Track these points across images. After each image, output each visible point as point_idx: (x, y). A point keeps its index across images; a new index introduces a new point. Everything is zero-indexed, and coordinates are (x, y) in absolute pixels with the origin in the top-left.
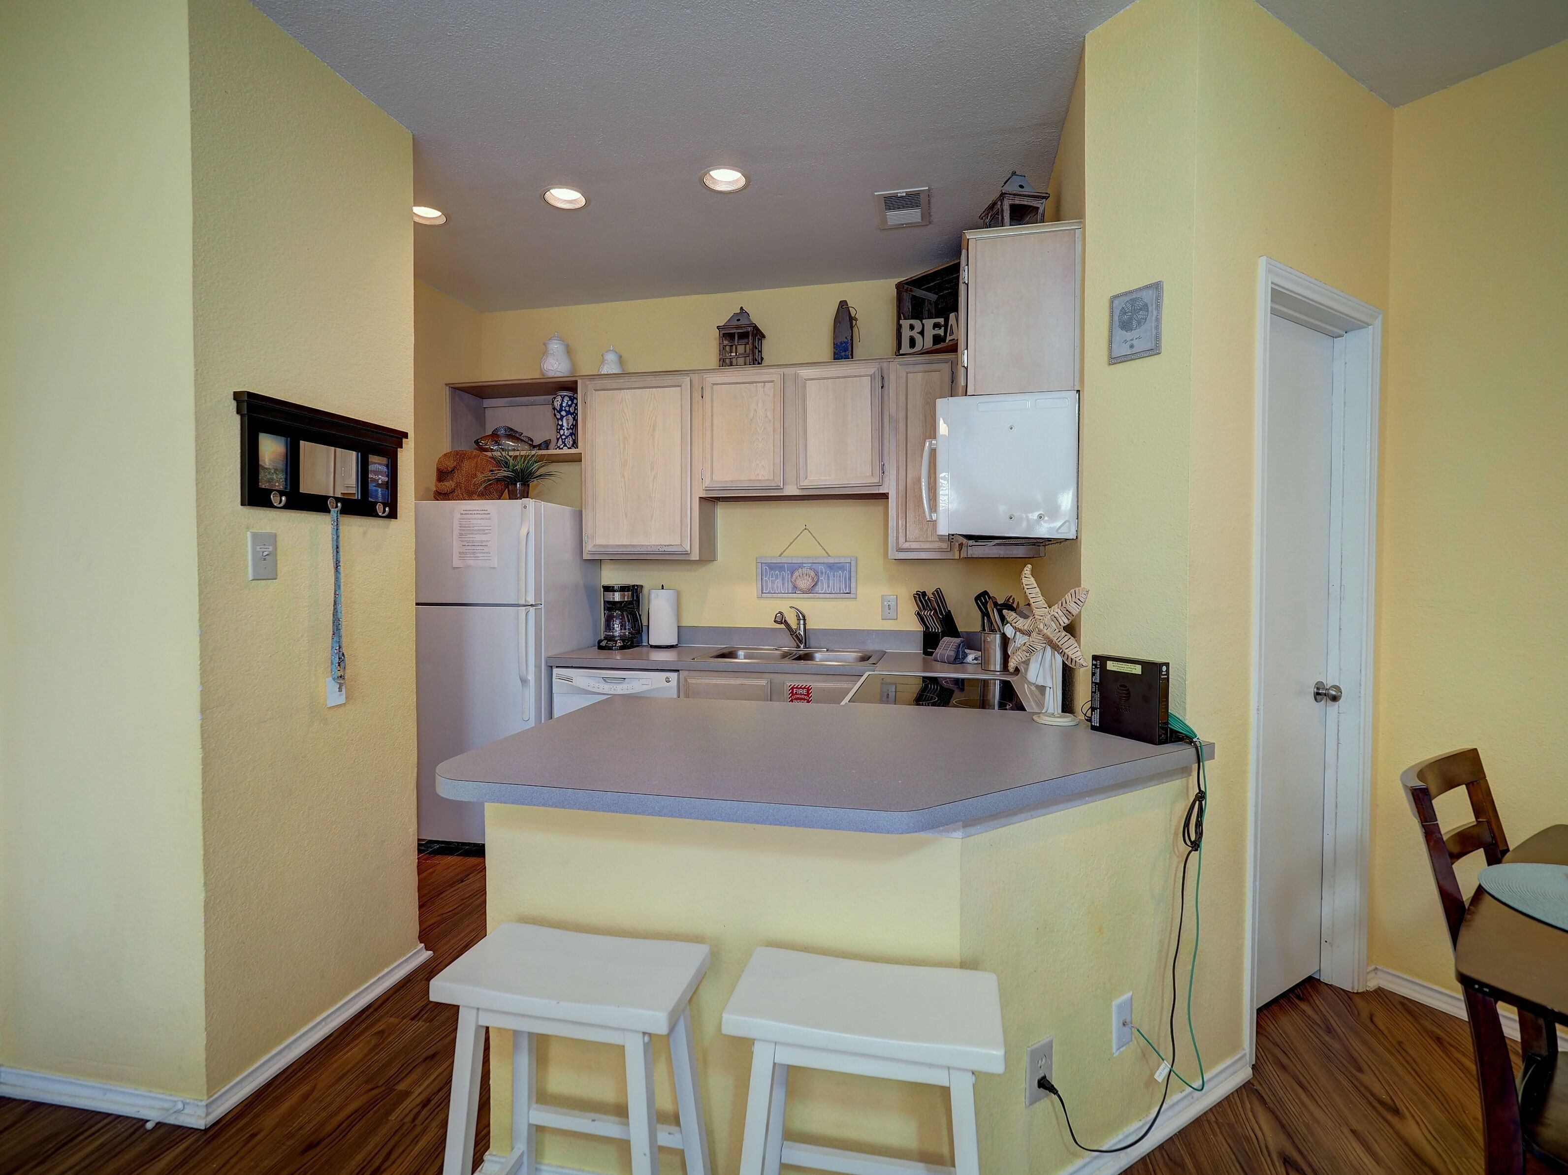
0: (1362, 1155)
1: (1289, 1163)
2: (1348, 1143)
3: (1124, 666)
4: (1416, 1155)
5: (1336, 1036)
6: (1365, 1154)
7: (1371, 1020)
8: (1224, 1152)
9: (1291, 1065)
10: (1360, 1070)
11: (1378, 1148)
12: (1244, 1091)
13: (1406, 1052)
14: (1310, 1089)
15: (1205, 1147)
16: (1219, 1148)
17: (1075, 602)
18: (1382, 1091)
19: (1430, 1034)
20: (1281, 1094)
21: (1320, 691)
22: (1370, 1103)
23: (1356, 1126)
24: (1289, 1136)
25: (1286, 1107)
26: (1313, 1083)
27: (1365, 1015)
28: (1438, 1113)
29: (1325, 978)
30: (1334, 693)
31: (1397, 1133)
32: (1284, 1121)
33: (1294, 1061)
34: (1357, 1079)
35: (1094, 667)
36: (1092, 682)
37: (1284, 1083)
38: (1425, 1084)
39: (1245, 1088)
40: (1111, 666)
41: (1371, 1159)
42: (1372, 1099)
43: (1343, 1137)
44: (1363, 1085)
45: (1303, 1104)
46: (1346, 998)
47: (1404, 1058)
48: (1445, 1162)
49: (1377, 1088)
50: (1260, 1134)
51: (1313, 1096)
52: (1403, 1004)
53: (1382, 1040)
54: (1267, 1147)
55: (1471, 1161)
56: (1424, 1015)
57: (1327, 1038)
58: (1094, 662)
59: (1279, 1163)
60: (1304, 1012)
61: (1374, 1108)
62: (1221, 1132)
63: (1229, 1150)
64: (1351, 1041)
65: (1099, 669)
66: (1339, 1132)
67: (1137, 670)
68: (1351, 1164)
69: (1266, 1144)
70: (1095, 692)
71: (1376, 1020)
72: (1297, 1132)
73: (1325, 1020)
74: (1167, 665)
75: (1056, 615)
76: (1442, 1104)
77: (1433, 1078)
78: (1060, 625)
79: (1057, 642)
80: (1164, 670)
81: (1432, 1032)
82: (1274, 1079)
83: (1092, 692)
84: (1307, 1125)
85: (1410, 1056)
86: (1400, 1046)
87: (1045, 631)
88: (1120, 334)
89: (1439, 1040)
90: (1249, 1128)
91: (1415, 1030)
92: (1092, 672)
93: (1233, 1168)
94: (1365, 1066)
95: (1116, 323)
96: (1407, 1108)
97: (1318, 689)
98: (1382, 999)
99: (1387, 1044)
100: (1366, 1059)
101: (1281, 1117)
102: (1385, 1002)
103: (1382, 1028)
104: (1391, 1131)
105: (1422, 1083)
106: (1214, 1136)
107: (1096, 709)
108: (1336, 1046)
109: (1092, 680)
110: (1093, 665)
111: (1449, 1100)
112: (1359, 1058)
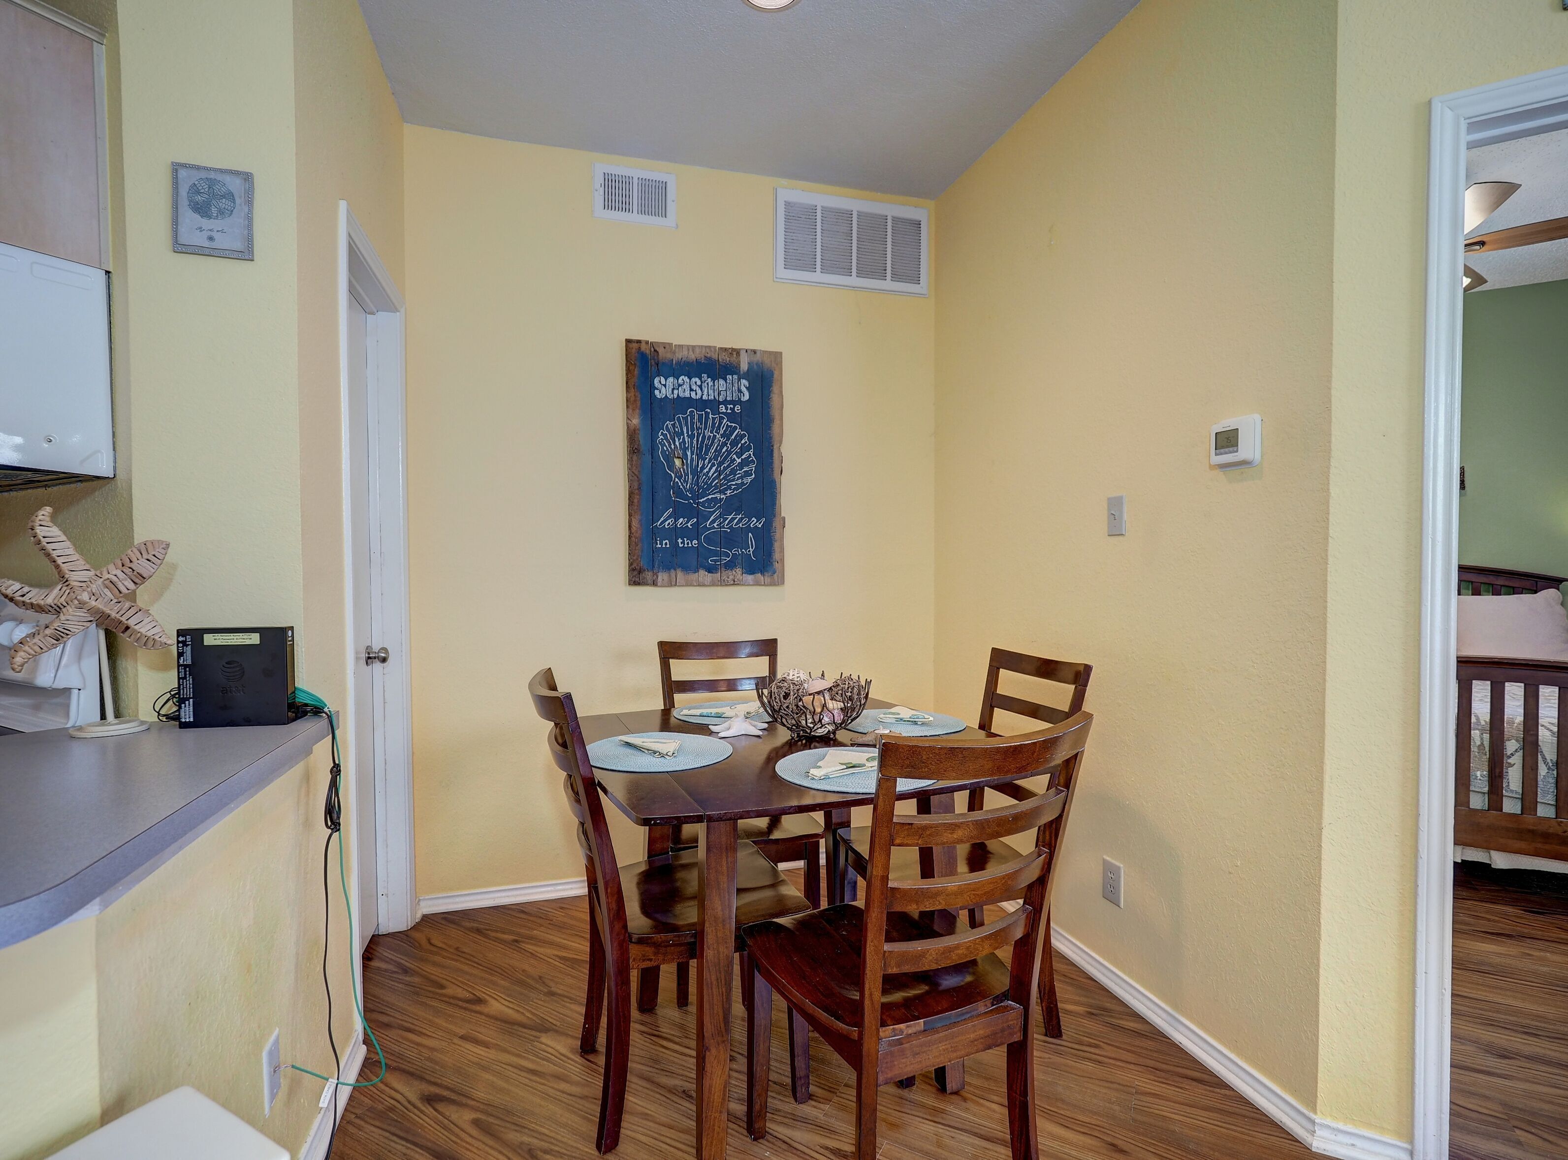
0: (475, 1050)
1: (431, 1100)
2: (463, 1049)
3: (232, 637)
4: (506, 1022)
5: (413, 972)
6: (477, 1048)
7: (431, 944)
8: (377, 1137)
9: (392, 1019)
10: (442, 987)
11: (484, 1037)
12: (366, 1070)
13: (464, 953)
14: (417, 1028)
15: (359, 1147)
16: (371, 1138)
17: (148, 560)
18: (464, 992)
19: (471, 929)
20: (396, 1048)
21: (371, 655)
22: (461, 1007)
23: (462, 1032)
24: (422, 1079)
25: (407, 1057)
26: (416, 1022)
27: (424, 942)
28: (503, 982)
29: (383, 930)
30: (383, 655)
31: (488, 1016)
32: (411, 1070)
33: (392, 1014)
34: (445, 995)
35: (180, 645)
36: (179, 666)
37: (395, 1038)
38: (486, 967)
39: (365, 1067)
40: (209, 640)
41: (483, 1048)
42: (460, 1003)
43: (458, 1047)
44: (450, 997)
45: (418, 1044)
46: (405, 937)
47: (464, 958)
48: (523, 1013)
49: (460, 993)
50: (398, 1097)
51: (421, 1033)
52: (445, 919)
53: (445, 954)
54: (409, 1102)
55: (535, 1001)
56: (461, 919)
57: (407, 979)
58: (181, 639)
59: (425, 1106)
60: (379, 969)
61: (465, 1009)
62: (366, 1122)
63: (380, 1132)
64: (424, 969)
65: (190, 647)
66: (454, 1046)
67: (254, 639)
68: (473, 1063)
69: (407, 1100)
70: (185, 678)
71: (433, 941)
72: (424, 1071)
73: (399, 965)
74: (292, 628)
75: (114, 579)
76: (502, 975)
77: (489, 960)
78: (120, 592)
79: (118, 616)
80: (290, 635)
81: (472, 928)
82: (385, 1041)
83: (179, 678)
84: (429, 1059)
85: (468, 954)
86: (459, 951)
87: (93, 603)
88: (189, 218)
89: (478, 931)
90: (387, 1098)
91: (462, 933)
92: (178, 652)
93: (392, 1144)
94: (444, 982)
95: (184, 202)
96: (484, 993)
97: (369, 653)
98: (430, 923)
99: (449, 955)
100: (442, 976)
101: (407, 1068)
102: (432, 924)
103: (440, 945)
104: (483, 1017)
105: (485, 969)
106: (360, 1130)
107: (188, 699)
108: (416, 980)
109: (178, 662)
110: (178, 642)
111: (504, 969)
112: (437, 978)
